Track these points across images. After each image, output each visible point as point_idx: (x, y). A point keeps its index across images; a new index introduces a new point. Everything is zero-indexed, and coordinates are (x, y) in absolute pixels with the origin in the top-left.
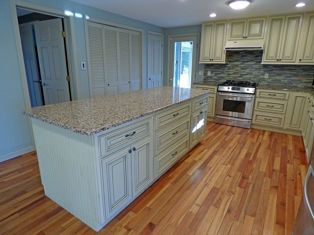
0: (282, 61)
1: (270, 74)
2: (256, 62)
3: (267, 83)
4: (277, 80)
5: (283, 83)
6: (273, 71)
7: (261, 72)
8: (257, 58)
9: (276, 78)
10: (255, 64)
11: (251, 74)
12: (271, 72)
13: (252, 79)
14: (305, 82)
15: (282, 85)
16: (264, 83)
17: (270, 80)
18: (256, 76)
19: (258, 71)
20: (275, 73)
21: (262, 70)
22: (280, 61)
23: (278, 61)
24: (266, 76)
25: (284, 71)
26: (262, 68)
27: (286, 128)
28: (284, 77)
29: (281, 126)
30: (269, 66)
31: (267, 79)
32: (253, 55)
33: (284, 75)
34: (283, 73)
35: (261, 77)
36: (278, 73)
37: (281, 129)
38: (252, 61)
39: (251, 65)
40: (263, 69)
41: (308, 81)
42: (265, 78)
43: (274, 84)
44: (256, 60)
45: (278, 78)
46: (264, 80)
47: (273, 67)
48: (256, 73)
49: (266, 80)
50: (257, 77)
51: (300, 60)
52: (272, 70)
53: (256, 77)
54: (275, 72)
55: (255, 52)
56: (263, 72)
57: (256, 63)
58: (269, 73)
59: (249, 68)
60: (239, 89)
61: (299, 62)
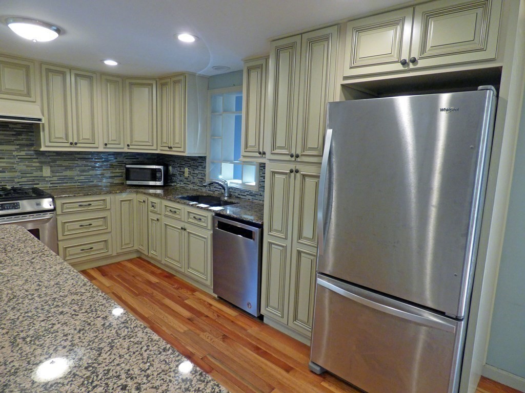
0: (78, 145)
1: (54, 169)
2: (17, 145)
3: (51, 185)
4: (67, 177)
5: (79, 182)
6: (58, 163)
7: (34, 164)
8: (20, 137)
9: (65, 173)
10: (17, 150)
11: (13, 170)
12: (54, 164)
13: (16, 180)
14: (110, 177)
15: (78, 185)
16: (45, 186)
17: (55, 178)
18: (24, 173)
19: (27, 163)
20: (61, 166)
21: (34, 160)
22: (75, 146)
23: (72, 146)
24: (47, 172)
25: (76, 162)
26: (35, 157)
27: (117, 253)
28: (79, 171)
29: (109, 253)
30: (47, 154)
31: (50, 177)
32: (8, 131)
33: (78, 169)
34: (76, 165)
35: (35, 174)
36: (67, 166)
37: (110, 257)
38: (9, 143)
39: (9, 152)
40: (37, 159)
41: (113, 175)
42: (44, 175)
43: (64, 185)
44: (18, 142)
45: (68, 173)
46: (43, 179)
47: (54, 154)
48: (24, 168)
49: (47, 179)
50: (28, 175)
51: (106, 145)
52: (54, 161)
53: (25, 175)
54: (60, 163)
55: (11, 126)
56: (38, 164)
57: (18, 147)
58: (51, 167)
59: (4, 158)
60: (16, 206)
61: (104, 148)
